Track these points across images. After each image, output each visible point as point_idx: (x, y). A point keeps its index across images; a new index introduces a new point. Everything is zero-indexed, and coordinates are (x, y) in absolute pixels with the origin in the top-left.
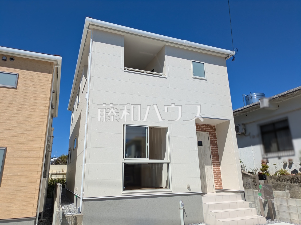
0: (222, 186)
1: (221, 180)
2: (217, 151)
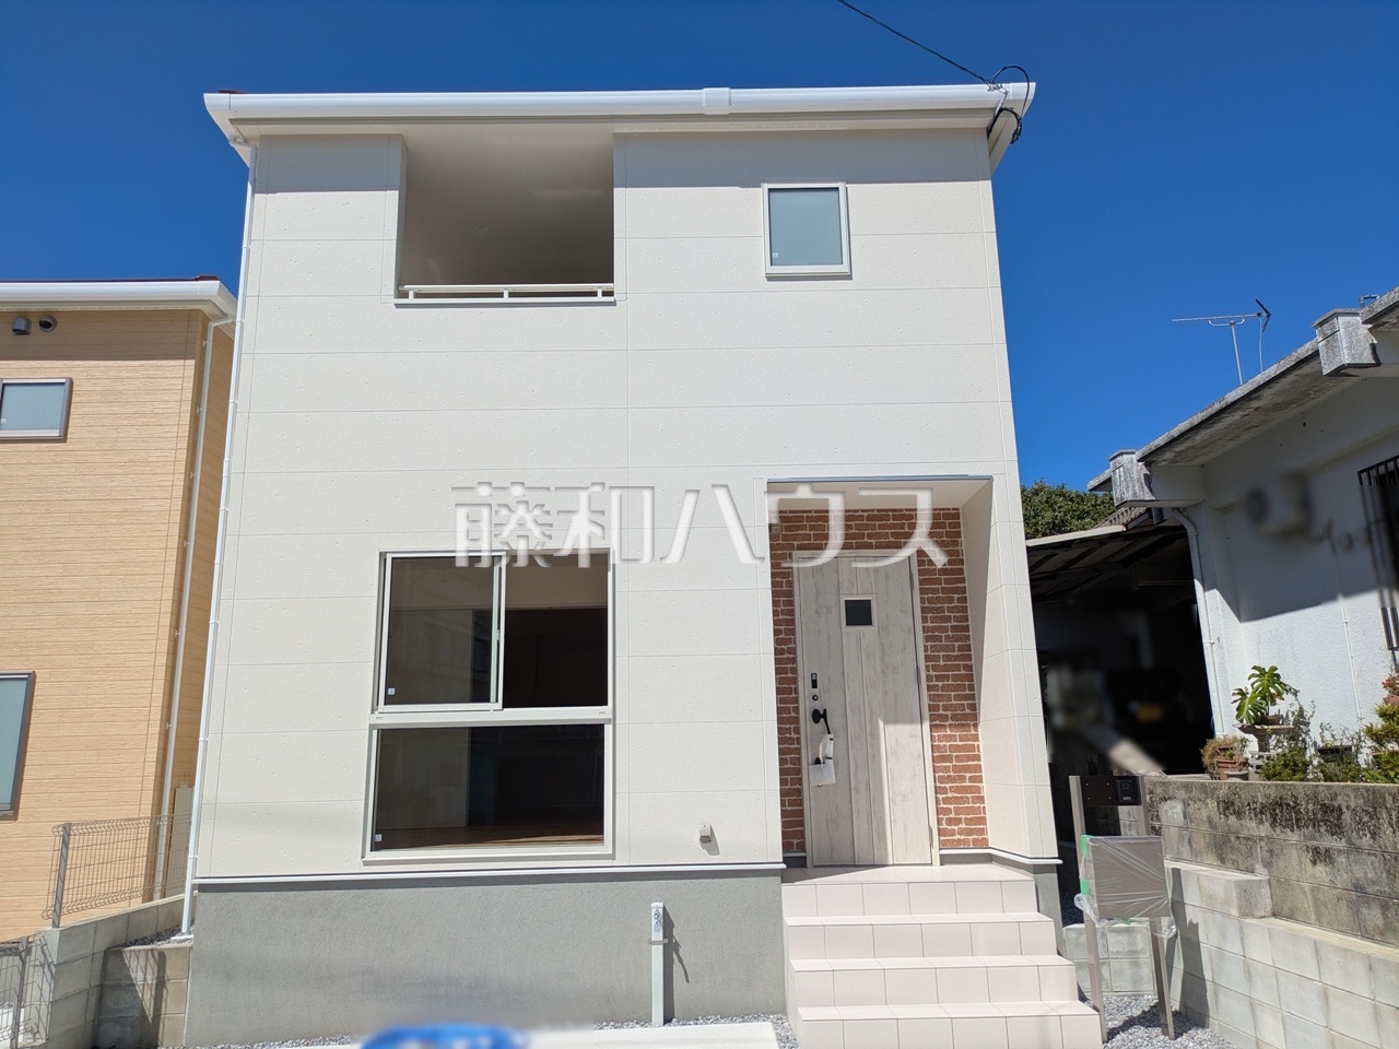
0: (982, 831)
1: (981, 800)
2: (961, 648)
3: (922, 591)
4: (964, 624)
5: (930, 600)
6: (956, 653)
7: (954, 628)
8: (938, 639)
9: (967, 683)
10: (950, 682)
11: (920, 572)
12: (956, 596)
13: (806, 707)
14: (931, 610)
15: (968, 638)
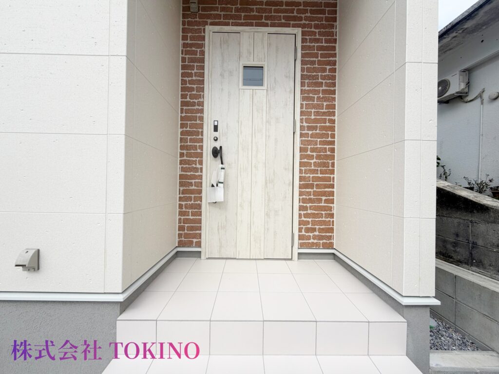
0: (330, 238)
1: (332, 216)
2: (328, 107)
3: (303, 63)
4: (332, 89)
5: (308, 70)
6: (324, 110)
7: (324, 92)
8: (312, 99)
9: (330, 133)
10: (318, 131)
11: (303, 48)
12: (328, 67)
13: (208, 145)
14: (308, 77)
15: (334, 99)
